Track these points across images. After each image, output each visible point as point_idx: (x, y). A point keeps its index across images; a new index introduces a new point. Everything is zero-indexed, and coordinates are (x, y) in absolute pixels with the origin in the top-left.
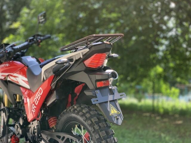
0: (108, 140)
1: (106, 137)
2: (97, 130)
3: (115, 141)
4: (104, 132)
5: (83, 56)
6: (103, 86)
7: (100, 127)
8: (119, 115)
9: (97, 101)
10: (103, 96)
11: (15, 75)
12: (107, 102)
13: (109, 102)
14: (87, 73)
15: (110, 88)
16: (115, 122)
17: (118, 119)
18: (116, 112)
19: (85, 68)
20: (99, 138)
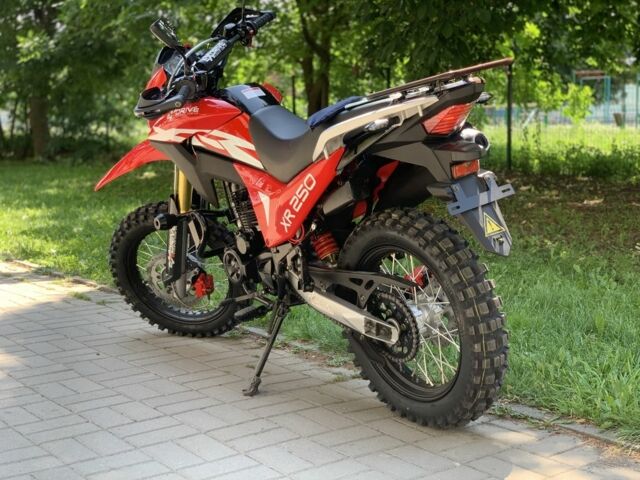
0: (479, 285)
1: (473, 280)
2: (454, 266)
3: (491, 286)
4: (468, 269)
5: (424, 111)
6: (466, 173)
7: (459, 259)
8: (504, 234)
9: (458, 207)
10: (468, 196)
11: (216, 133)
12: (477, 208)
13: (480, 209)
14: (430, 147)
15: (480, 175)
16: (497, 250)
17: (501, 243)
18: (497, 228)
19: (425, 135)
20: (459, 283)
